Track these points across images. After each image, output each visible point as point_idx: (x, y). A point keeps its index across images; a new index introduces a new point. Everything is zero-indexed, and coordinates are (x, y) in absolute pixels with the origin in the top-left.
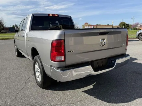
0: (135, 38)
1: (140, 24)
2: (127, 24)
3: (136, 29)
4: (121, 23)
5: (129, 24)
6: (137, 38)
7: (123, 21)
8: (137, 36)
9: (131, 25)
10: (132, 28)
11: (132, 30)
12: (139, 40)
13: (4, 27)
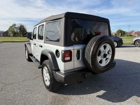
0: (131, 44)
1: (135, 31)
2: (123, 32)
3: (131, 36)
4: (119, 30)
5: (125, 32)
6: (133, 44)
7: (120, 29)
8: (133, 43)
9: (127, 32)
10: (128, 35)
11: (127, 36)
12: (135, 46)
13: (27, 32)
